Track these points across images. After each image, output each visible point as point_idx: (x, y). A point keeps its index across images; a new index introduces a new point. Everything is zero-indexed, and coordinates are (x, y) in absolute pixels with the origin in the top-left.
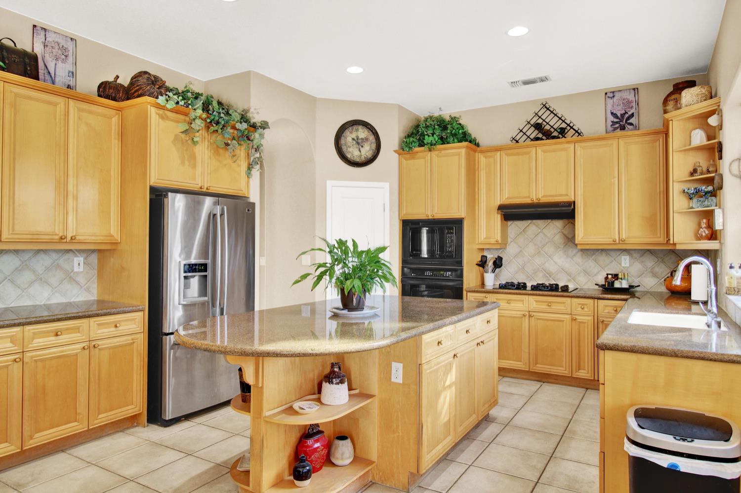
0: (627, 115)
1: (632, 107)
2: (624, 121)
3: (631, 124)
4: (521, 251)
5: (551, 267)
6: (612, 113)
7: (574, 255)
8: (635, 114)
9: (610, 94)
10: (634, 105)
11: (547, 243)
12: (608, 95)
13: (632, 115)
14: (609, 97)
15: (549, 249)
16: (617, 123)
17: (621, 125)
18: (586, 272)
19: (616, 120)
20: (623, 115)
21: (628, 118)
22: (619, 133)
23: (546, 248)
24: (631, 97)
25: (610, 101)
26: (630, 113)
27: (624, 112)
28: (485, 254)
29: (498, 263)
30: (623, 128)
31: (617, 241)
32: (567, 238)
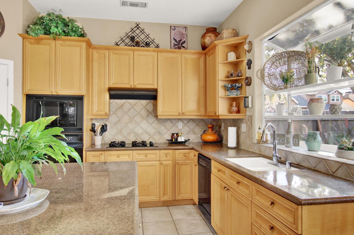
0: (182, 42)
1: (184, 37)
2: (180, 45)
3: (184, 47)
4: (119, 120)
5: (139, 130)
6: (174, 39)
7: (153, 122)
8: (185, 41)
9: (173, 28)
10: (185, 37)
11: (136, 115)
12: (172, 28)
13: (184, 42)
14: (172, 29)
15: (138, 119)
16: (176, 45)
17: (178, 47)
18: (159, 133)
19: (176, 43)
20: (180, 41)
21: (182, 44)
22: (177, 50)
23: (136, 118)
24: (184, 31)
25: (173, 32)
26: (183, 41)
27: (180, 39)
28: (94, 123)
29: (104, 129)
30: (179, 48)
31: (181, 114)
32: (149, 112)
